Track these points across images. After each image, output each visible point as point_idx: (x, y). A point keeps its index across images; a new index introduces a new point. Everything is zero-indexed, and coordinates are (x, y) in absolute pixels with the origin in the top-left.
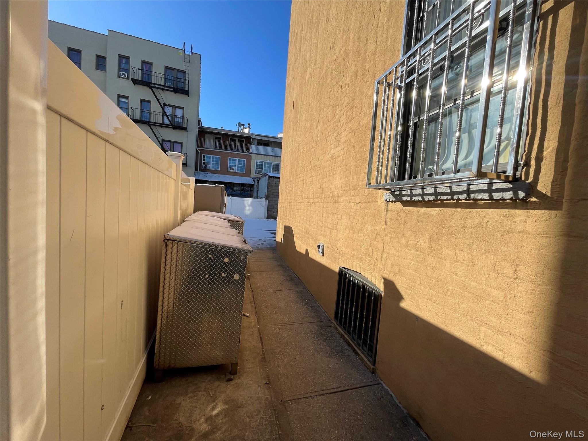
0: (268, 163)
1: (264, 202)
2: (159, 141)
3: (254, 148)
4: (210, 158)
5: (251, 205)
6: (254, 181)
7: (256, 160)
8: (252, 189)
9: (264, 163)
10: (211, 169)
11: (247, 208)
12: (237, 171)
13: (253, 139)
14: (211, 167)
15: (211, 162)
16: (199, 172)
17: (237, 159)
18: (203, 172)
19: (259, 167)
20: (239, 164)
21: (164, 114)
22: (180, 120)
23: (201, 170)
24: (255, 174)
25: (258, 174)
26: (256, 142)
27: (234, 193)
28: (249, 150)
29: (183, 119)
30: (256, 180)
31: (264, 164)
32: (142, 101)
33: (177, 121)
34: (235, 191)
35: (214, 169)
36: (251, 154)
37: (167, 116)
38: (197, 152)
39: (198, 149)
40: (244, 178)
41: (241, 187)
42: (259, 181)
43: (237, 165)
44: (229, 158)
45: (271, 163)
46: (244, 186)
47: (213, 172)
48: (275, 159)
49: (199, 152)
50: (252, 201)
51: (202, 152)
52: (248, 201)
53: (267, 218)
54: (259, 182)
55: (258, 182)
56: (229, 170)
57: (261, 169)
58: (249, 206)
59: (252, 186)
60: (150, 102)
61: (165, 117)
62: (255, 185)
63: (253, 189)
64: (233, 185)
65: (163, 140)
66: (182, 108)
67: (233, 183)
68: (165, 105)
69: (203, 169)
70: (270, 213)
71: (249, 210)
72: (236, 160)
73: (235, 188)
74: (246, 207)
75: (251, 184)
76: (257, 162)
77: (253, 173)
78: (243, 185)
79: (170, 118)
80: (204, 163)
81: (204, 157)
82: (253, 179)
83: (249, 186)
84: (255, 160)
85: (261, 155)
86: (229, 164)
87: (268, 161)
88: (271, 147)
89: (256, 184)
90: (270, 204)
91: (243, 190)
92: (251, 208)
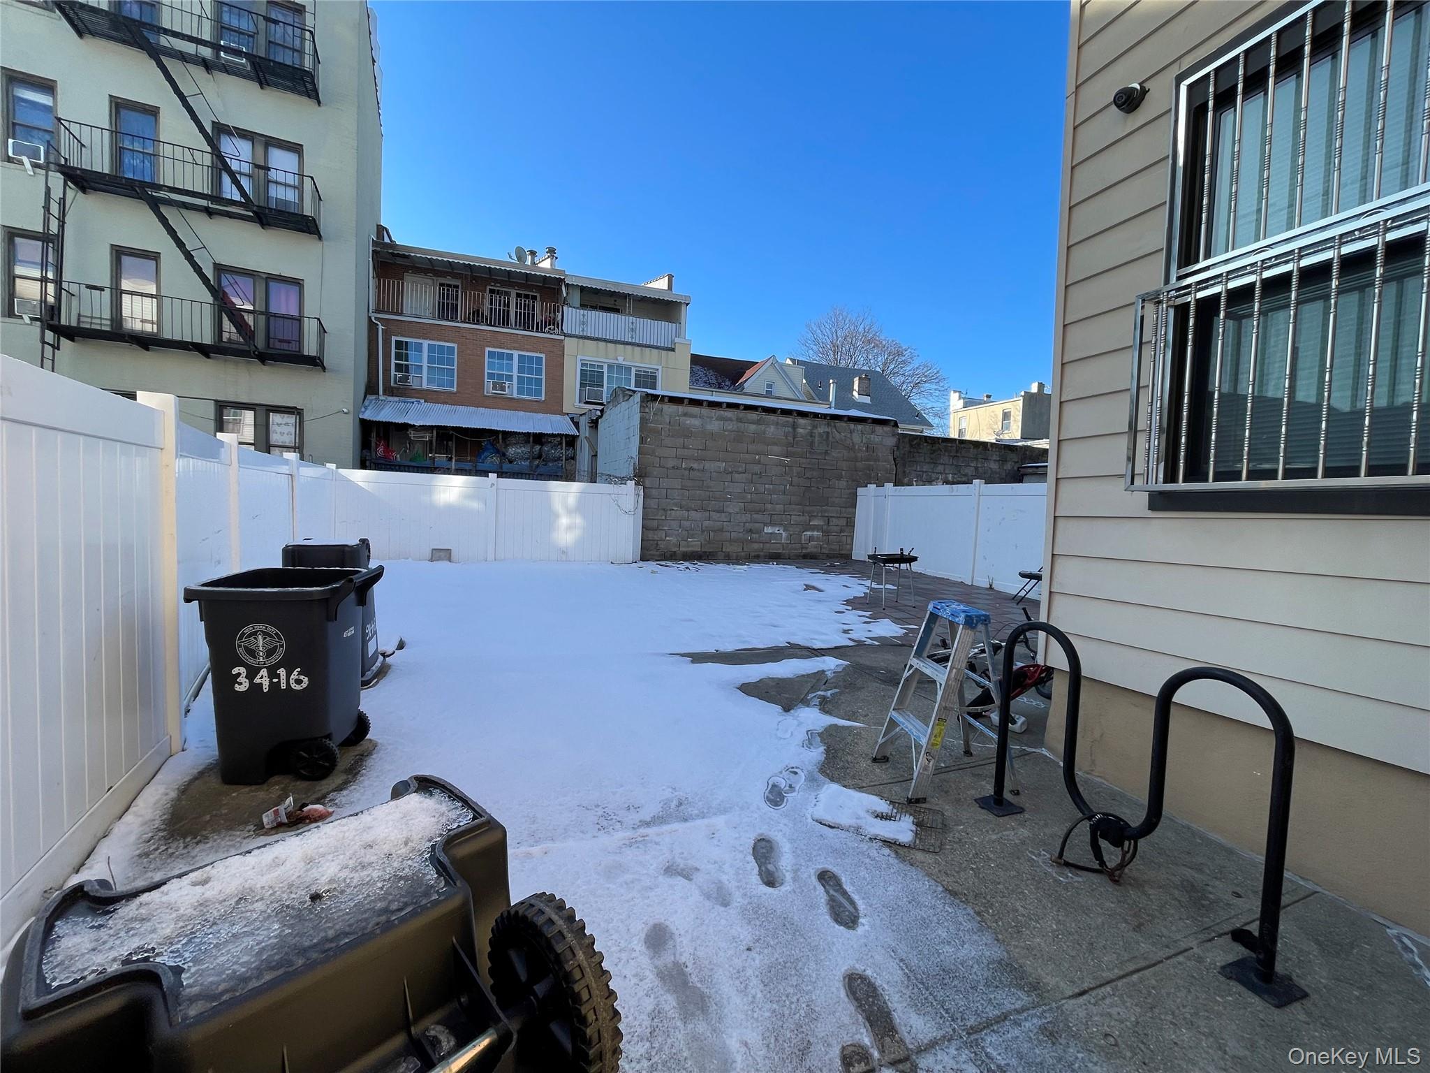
0: (620, 367)
1: (629, 494)
2: (198, 269)
3: (573, 317)
4: (419, 348)
5: (580, 508)
6: (577, 425)
7: (579, 357)
8: (570, 452)
9: (605, 367)
10: (425, 386)
11: (564, 521)
12: (515, 395)
13: (567, 285)
14: (423, 380)
15: (425, 364)
16: (382, 398)
17: (516, 354)
18: (396, 399)
19: (590, 378)
20: (521, 369)
21: (220, 165)
22: (291, 196)
23: (390, 391)
24: (577, 404)
25: (587, 403)
26: (576, 298)
27: (506, 467)
28: (558, 325)
29: (299, 188)
30: (583, 422)
31: (605, 370)
32: (119, 106)
33: (281, 196)
34: (511, 462)
35: (435, 388)
36: (562, 338)
37: (232, 175)
38: (372, 327)
39: (376, 318)
40: (540, 415)
41: (532, 448)
42: (597, 420)
43: (515, 373)
44: (488, 349)
45: (629, 369)
46: (542, 444)
47: (430, 396)
48: (642, 354)
49: (380, 327)
50: (582, 493)
51: (390, 326)
52: (564, 493)
53: (642, 559)
54: (597, 427)
55: (594, 424)
56: (489, 388)
57: (598, 386)
58: (570, 512)
59: (571, 441)
60: (153, 112)
61: (226, 179)
62: (582, 437)
63: (575, 454)
64: (504, 439)
65: (219, 269)
66: (296, 149)
67: (505, 433)
68: (221, 129)
69: (398, 389)
70: (651, 535)
71: (570, 528)
72: (510, 357)
73: (512, 451)
74: (557, 516)
75: (567, 436)
76: (583, 365)
77: (572, 400)
78: (539, 438)
79: (245, 183)
80: (399, 368)
81: (399, 344)
82: (572, 419)
83: (560, 443)
84: (576, 357)
85: (595, 342)
86: (486, 370)
87: (621, 360)
88: (627, 315)
89: (585, 431)
90: (653, 503)
91: (540, 457)
92: (578, 520)
